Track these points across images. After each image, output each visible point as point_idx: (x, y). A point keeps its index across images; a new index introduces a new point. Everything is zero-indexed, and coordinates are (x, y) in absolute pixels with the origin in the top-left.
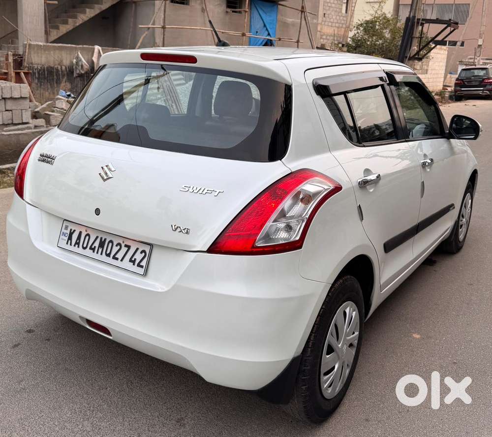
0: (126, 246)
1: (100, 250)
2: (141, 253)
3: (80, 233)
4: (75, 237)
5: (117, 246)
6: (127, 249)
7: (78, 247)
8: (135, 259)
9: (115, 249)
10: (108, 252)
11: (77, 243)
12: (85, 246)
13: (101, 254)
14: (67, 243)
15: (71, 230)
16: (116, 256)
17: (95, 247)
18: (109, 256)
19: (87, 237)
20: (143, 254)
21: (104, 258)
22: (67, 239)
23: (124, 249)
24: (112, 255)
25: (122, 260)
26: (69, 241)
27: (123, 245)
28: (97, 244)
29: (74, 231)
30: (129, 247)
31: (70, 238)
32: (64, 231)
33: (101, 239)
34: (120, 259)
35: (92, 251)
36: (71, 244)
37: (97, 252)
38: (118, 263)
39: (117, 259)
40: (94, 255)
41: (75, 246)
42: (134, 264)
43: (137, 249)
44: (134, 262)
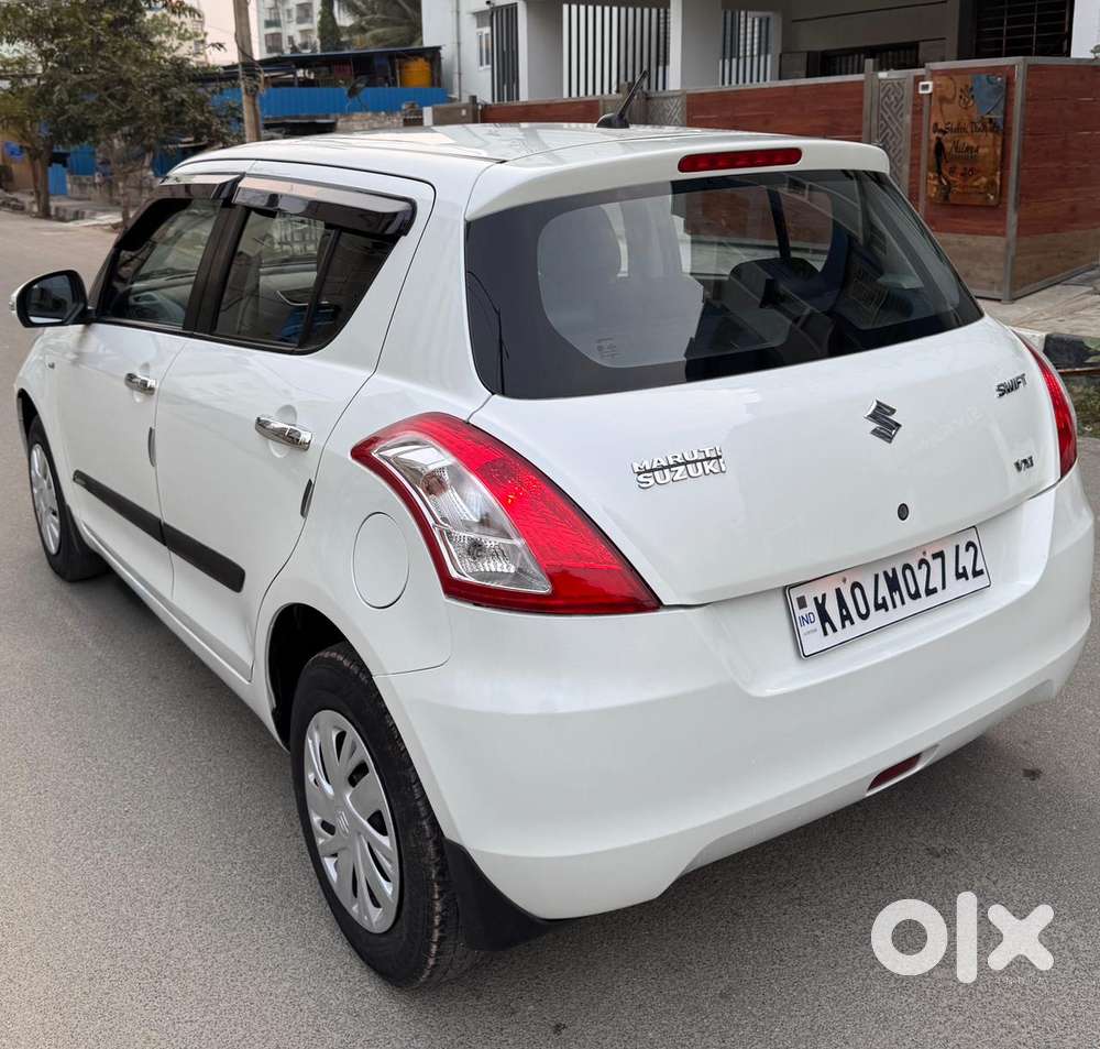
0: (935, 556)
1: (897, 597)
2: (967, 550)
3: (838, 592)
4: (832, 608)
5: (920, 566)
6: (939, 560)
7: (852, 623)
8: (964, 568)
9: (921, 575)
10: (913, 591)
11: (846, 618)
12: (863, 611)
13: (903, 602)
14: (826, 633)
15: (816, 599)
16: (931, 587)
17: (884, 598)
18: (920, 596)
19: (857, 591)
20: (971, 549)
21: (912, 606)
22: (818, 625)
23: (936, 565)
24: (922, 589)
25: (944, 587)
26: (827, 625)
27: (929, 558)
28: (884, 591)
29: (824, 596)
30: (940, 555)
31: (824, 617)
32: (799, 613)
33: (886, 574)
34: (939, 587)
35: (883, 610)
36: (835, 630)
37: (894, 605)
38: (942, 596)
39: (936, 590)
40: (891, 616)
41: (844, 626)
42: (967, 578)
43: (957, 548)
44: (965, 575)
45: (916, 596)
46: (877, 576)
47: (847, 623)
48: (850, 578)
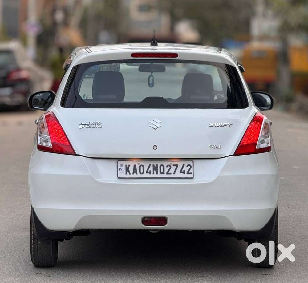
0: (174, 165)
1: (155, 172)
2: (187, 166)
3: (135, 166)
4: (131, 169)
5: (167, 166)
6: (175, 167)
7: (137, 174)
8: (184, 171)
9: (166, 169)
11: (135, 171)
12: (142, 172)
13: (157, 173)
15: (126, 165)
16: (169, 173)
17: (150, 171)
18: (164, 174)
19: (142, 167)
20: (189, 167)
21: (160, 175)
22: (125, 171)
23: (173, 168)
24: (166, 172)
25: (174, 173)
26: (128, 172)
27: (172, 166)
28: (151, 169)
29: (129, 166)
30: (177, 166)
31: (127, 169)
32: (119, 167)
33: (153, 165)
35: (149, 174)
36: (130, 174)
37: (154, 173)
38: (172, 176)
39: (171, 174)
40: (152, 176)
41: (133, 174)
42: (184, 173)
43: (184, 165)
44: (184, 172)
45: (163, 173)
46: (150, 165)
47: (135, 174)
48: (141, 163)
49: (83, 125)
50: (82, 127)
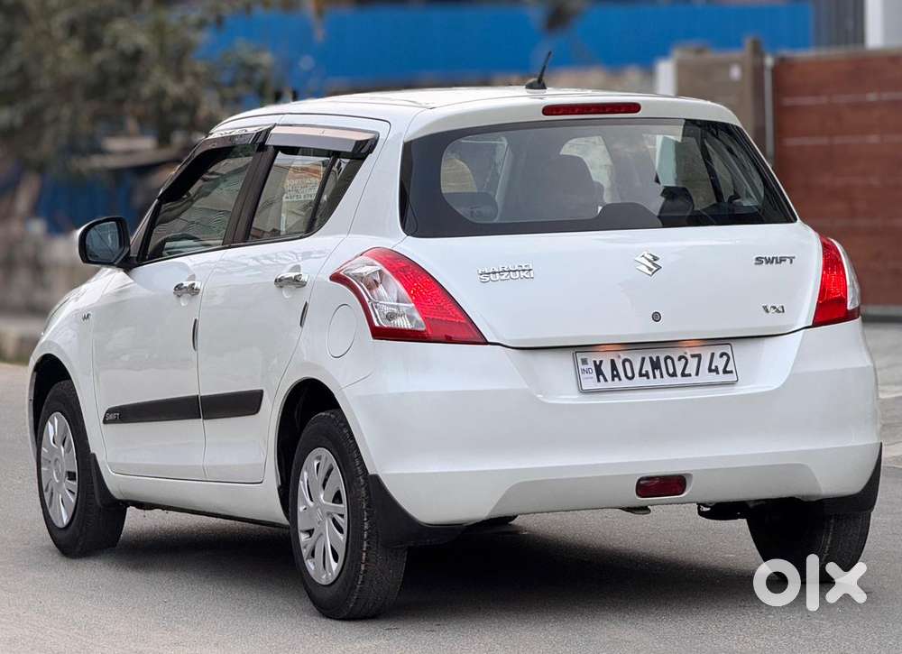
0: (693, 356)
1: (657, 373)
2: (721, 356)
3: (613, 362)
4: (606, 369)
5: (680, 359)
6: (697, 359)
7: (620, 379)
8: (716, 367)
9: (679, 366)
10: (671, 371)
11: (615, 375)
12: (630, 375)
13: (662, 376)
14: (599, 381)
15: (595, 362)
16: (686, 372)
17: (647, 371)
18: (676, 376)
19: (627, 364)
20: (725, 358)
21: (668, 380)
22: (594, 374)
23: (693, 363)
24: (679, 372)
25: (697, 374)
26: (601, 377)
27: (688, 356)
28: (648, 367)
29: (601, 362)
30: (699, 356)
31: (599, 372)
32: (581, 366)
33: (651, 358)
34: (693, 373)
35: (645, 377)
36: (606, 380)
37: (655, 377)
38: (693, 380)
39: (690, 375)
40: (651, 382)
41: (613, 380)
42: (718, 373)
43: (713, 355)
44: (716, 371)
45: (674, 375)
46: (643, 359)
47: (616, 379)
48: (624, 356)
49: (489, 274)
50: (488, 279)
